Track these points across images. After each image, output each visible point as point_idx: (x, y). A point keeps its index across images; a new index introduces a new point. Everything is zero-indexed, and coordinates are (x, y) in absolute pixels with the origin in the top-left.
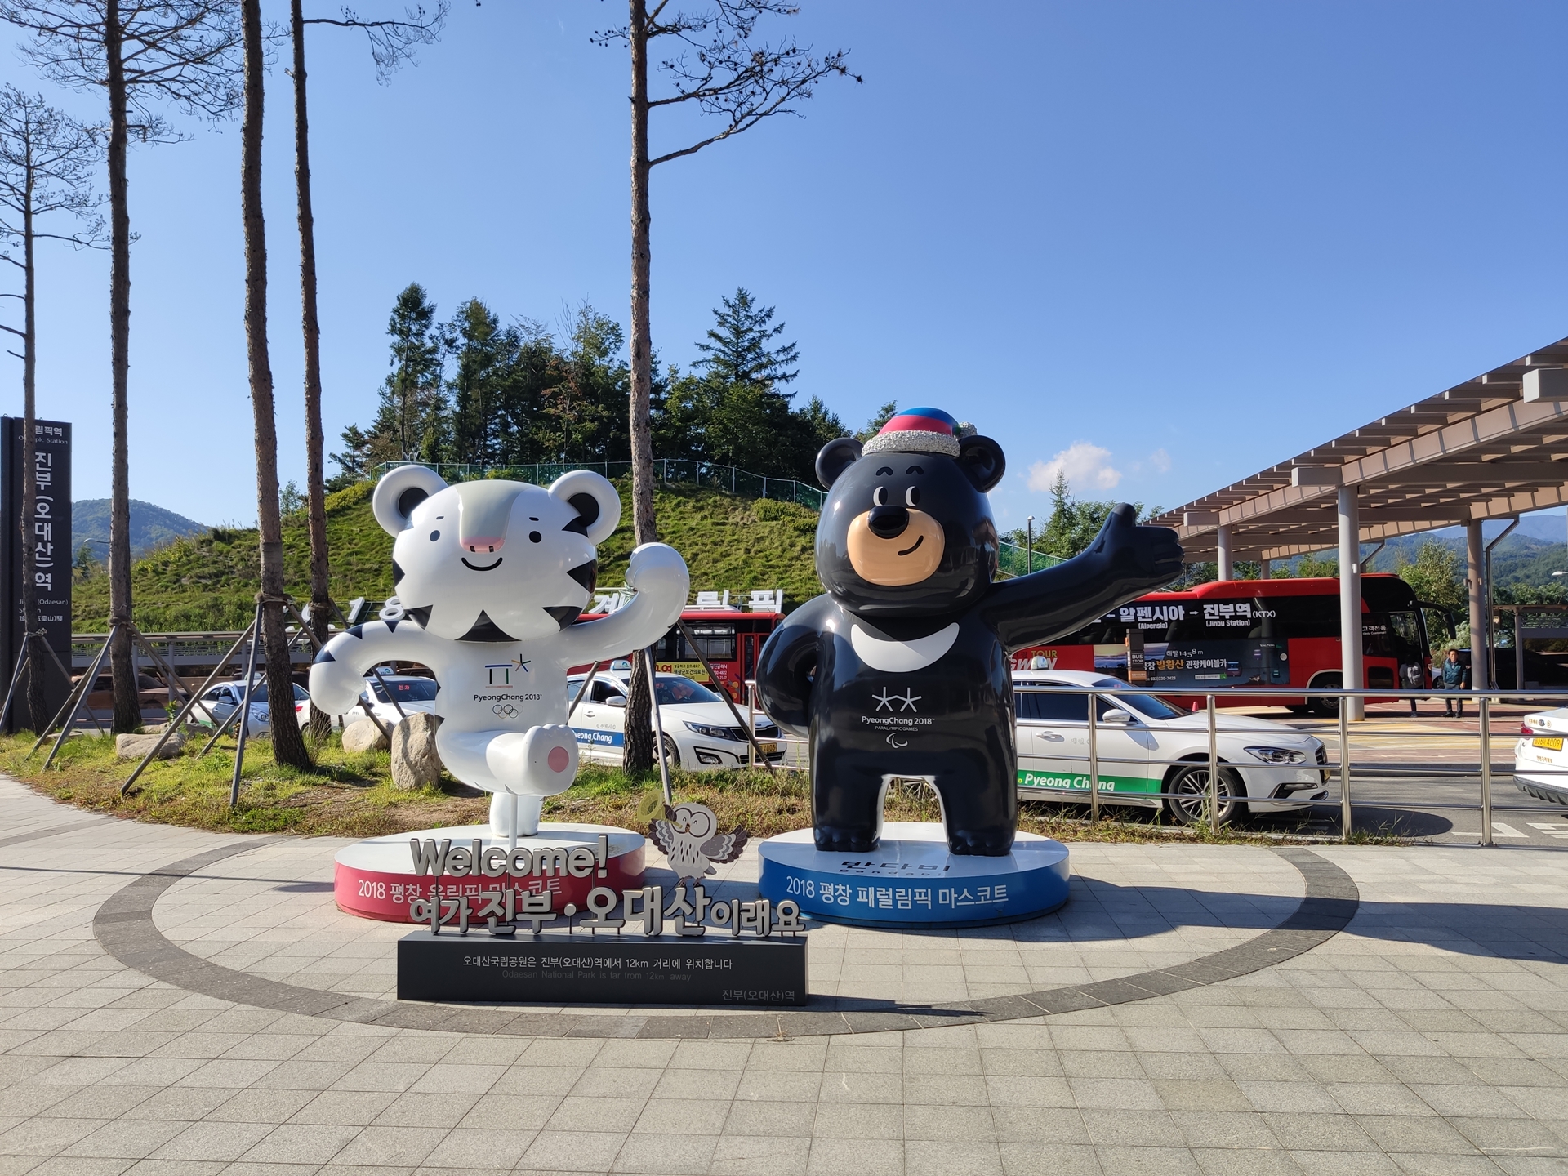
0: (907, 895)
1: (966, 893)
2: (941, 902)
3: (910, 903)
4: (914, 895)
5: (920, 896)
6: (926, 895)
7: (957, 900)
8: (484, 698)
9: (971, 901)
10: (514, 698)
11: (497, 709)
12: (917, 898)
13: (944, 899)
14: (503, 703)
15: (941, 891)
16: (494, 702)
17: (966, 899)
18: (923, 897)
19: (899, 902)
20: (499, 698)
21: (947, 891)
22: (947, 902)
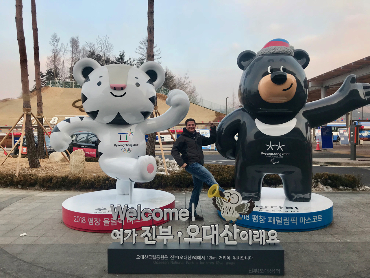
0: (288, 220)
1: (309, 218)
2: (300, 222)
3: (289, 222)
4: (290, 220)
5: (293, 220)
6: (295, 220)
7: (306, 221)
8: (118, 145)
9: (311, 221)
10: (129, 145)
11: (123, 150)
12: (292, 221)
13: (301, 221)
14: (125, 147)
15: (300, 218)
16: (122, 147)
17: (309, 221)
18: (294, 221)
19: (285, 222)
20: (124, 146)
21: (303, 218)
22: (303, 222)
